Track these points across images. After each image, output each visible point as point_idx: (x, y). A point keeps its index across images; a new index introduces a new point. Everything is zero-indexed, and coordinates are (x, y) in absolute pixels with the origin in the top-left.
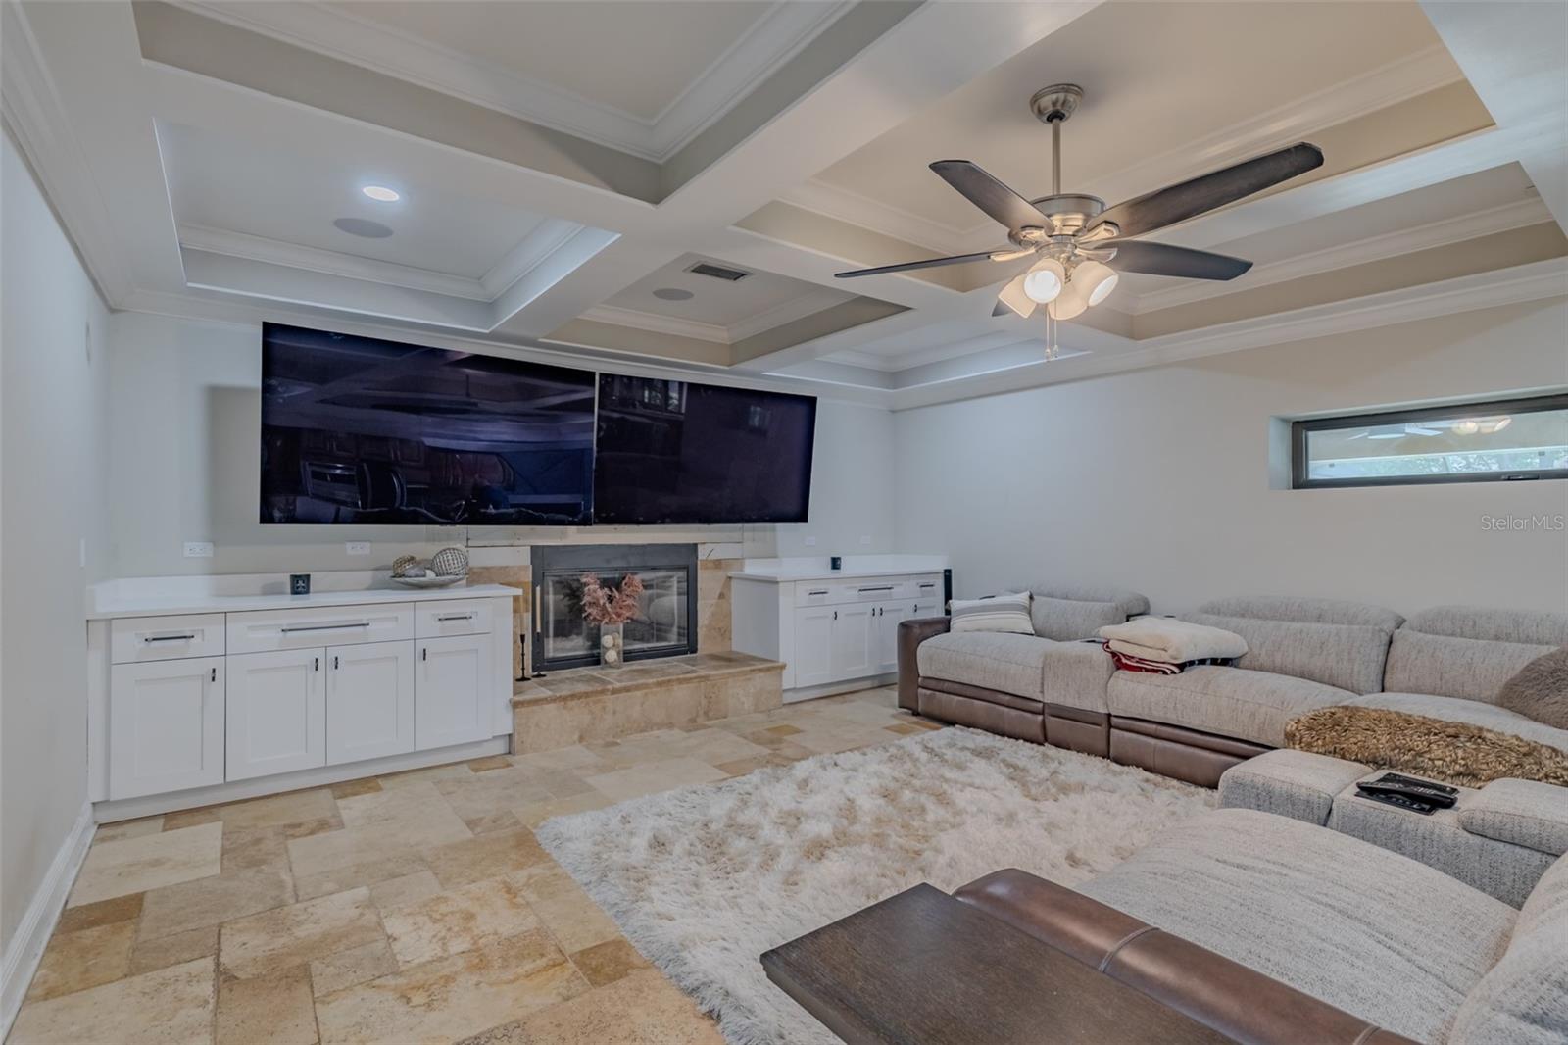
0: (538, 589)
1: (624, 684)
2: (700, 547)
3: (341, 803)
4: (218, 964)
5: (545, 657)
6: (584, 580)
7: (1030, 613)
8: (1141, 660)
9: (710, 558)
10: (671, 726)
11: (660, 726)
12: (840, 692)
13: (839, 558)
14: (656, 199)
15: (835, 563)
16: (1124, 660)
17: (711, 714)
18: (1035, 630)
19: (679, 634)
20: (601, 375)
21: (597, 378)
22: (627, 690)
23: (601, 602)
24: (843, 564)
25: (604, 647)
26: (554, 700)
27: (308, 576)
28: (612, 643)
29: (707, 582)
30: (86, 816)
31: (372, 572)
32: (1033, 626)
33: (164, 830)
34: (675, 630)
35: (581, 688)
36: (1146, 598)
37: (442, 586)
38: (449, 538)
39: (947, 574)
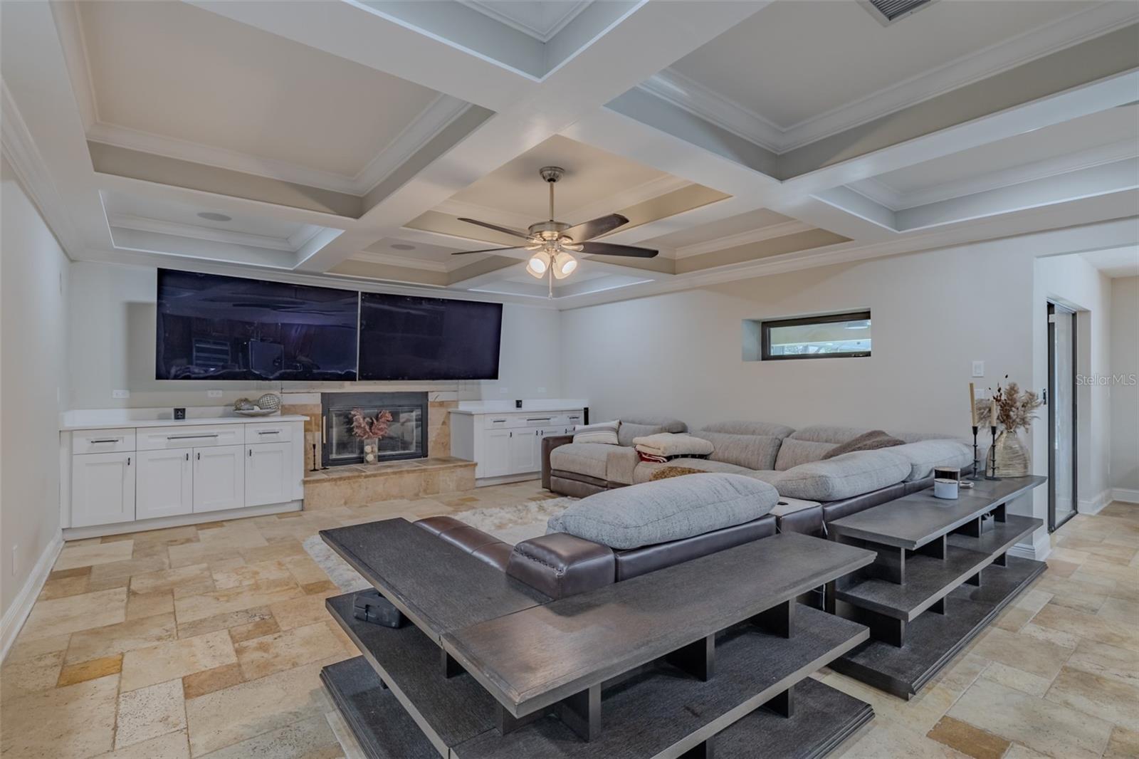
0: (324, 418)
1: (372, 473)
2: (429, 394)
3: (199, 532)
4: (129, 589)
5: (330, 458)
6: (352, 413)
7: (617, 432)
8: (650, 455)
9: (437, 400)
10: (402, 497)
11: (395, 497)
12: (514, 480)
13: (521, 401)
14: (357, 215)
15: (519, 404)
16: (644, 456)
17: (428, 491)
18: (619, 442)
19: (417, 446)
20: (362, 293)
21: (360, 294)
22: (375, 476)
23: (363, 426)
24: (523, 404)
25: (366, 453)
26: (329, 480)
27: (184, 409)
28: (371, 451)
29: (435, 416)
30: (59, 535)
31: (223, 407)
32: (618, 440)
33: (101, 543)
34: (414, 444)
35: (347, 474)
36: (684, 424)
37: (264, 415)
38: (270, 388)
39: (586, 411)
